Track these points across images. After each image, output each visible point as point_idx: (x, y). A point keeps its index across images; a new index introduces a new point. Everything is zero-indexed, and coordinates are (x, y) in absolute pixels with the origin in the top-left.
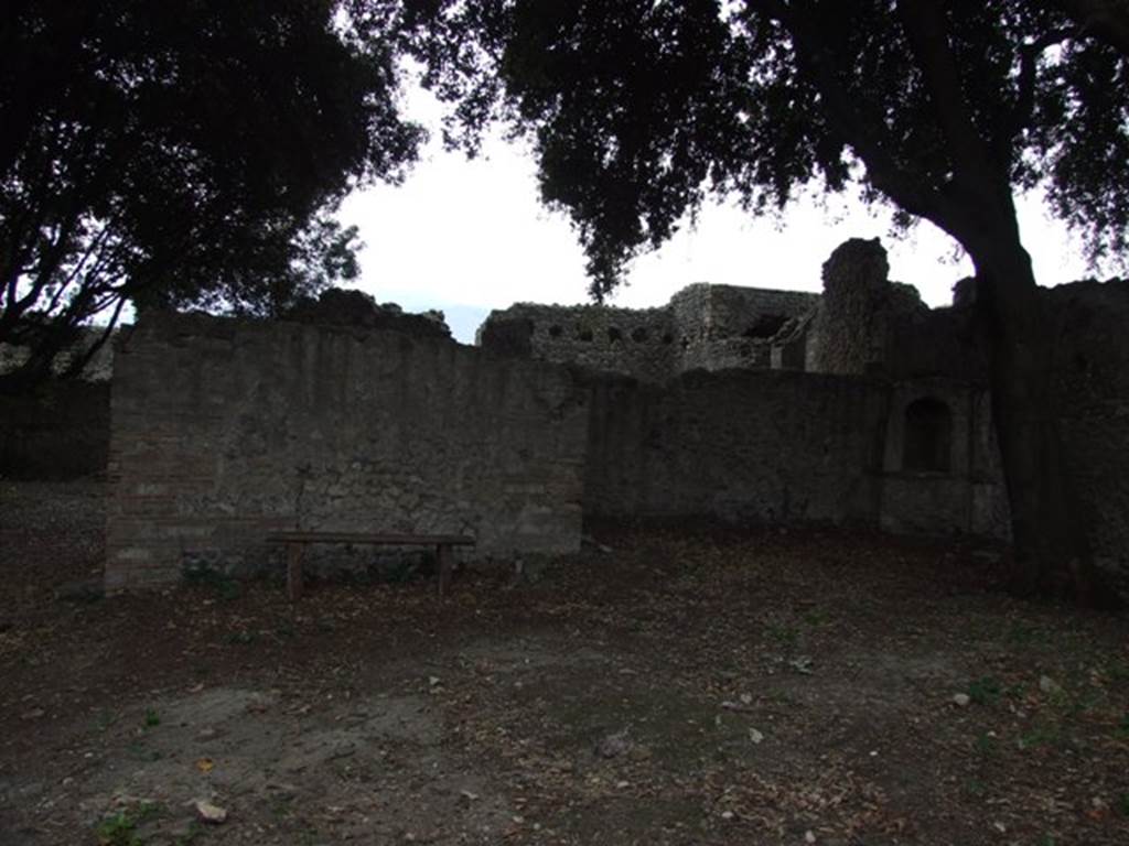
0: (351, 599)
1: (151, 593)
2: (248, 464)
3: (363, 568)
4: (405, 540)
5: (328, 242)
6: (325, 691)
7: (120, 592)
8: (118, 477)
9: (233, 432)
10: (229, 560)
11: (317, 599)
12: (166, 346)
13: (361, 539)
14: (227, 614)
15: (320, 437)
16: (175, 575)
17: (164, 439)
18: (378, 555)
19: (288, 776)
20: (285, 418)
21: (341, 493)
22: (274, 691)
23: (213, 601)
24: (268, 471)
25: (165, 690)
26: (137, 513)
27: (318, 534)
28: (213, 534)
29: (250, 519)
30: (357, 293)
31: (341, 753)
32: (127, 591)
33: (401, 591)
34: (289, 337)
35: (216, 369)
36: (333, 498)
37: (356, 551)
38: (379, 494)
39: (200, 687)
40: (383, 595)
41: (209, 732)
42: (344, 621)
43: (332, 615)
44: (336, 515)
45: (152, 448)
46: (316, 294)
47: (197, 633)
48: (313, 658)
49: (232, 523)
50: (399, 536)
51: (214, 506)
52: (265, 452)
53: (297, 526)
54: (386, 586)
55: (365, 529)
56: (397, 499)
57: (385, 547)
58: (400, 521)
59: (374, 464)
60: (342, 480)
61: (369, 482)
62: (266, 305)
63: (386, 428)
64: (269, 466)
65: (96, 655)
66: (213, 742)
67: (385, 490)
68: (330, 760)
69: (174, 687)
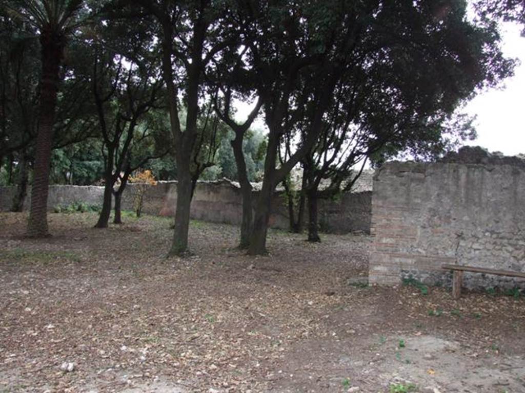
0: (486, 302)
1: (388, 287)
2: (432, 231)
3: (491, 287)
4: (515, 274)
5: (461, 123)
6: (483, 348)
7: (375, 284)
8: (375, 235)
9: (425, 216)
10: (422, 275)
11: (468, 299)
12: (395, 177)
13: (491, 272)
14: (424, 301)
15: (468, 219)
16: (398, 280)
17: (394, 218)
18: (500, 281)
19: (474, 387)
20: (450, 210)
21: (479, 248)
22: (457, 343)
23: (417, 294)
24: (441, 235)
25: (404, 332)
26: (382, 251)
27: (468, 267)
28: (415, 263)
29: (433, 257)
30: (478, 148)
31: (500, 382)
32: (377, 284)
33: (515, 302)
34: (452, 171)
35: (417, 187)
36: (475, 250)
37: (488, 277)
38: (501, 249)
39: (419, 333)
40: (505, 302)
41: (429, 356)
42: (486, 313)
43: (478, 309)
44: (476, 259)
45: (389, 222)
46: (456, 149)
47: (413, 308)
48: (473, 329)
49: (425, 258)
50: (512, 272)
51: (416, 250)
52: (440, 226)
53: (456, 262)
54: (506, 298)
55: (492, 267)
56: (511, 253)
57: (504, 277)
58: (513, 265)
59: (498, 233)
60: (480, 241)
61: (495, 243)
62: (430, 156)
63: (504, 215)
64: (442, 232)
65: (371, 311)
66: (432, 361)
67: (504, 248)
68: (495, 385)
69: (407, 332)
